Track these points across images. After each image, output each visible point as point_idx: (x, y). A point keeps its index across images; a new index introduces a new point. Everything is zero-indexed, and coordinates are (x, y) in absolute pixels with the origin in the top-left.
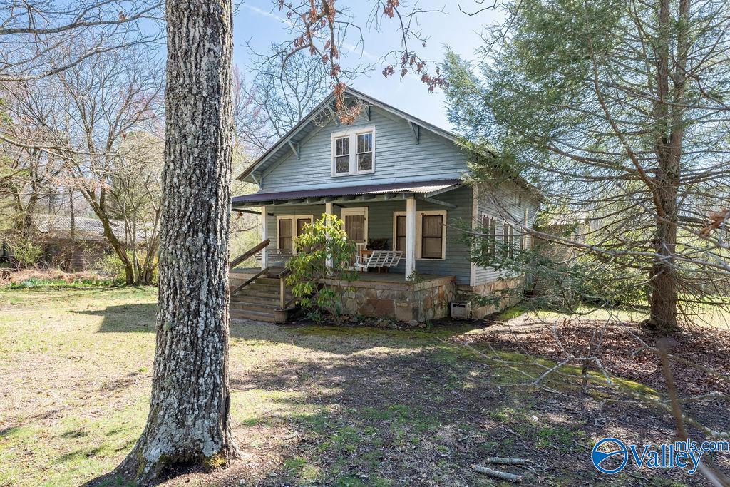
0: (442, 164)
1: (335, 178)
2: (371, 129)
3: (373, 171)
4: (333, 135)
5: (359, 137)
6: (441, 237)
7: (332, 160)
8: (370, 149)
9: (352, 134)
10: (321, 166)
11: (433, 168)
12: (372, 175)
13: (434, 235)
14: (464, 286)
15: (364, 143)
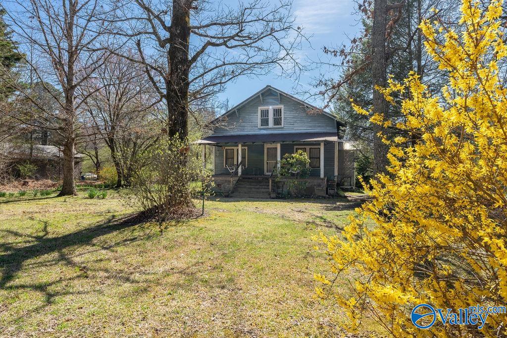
0: (319, 124)
1: (261, 129)
2: (282, 107)
3: (283, 126)
4: (260, 108)
5: (274, 110)
6: (319, 158)
7: (259, 119)
8: (281, 116)
9: (271, 108)
10: (252, 122)
11: (315, 126)
12: (282, 128)
13: (316, 157)
14: (331, 180)
15: (277, 112)
